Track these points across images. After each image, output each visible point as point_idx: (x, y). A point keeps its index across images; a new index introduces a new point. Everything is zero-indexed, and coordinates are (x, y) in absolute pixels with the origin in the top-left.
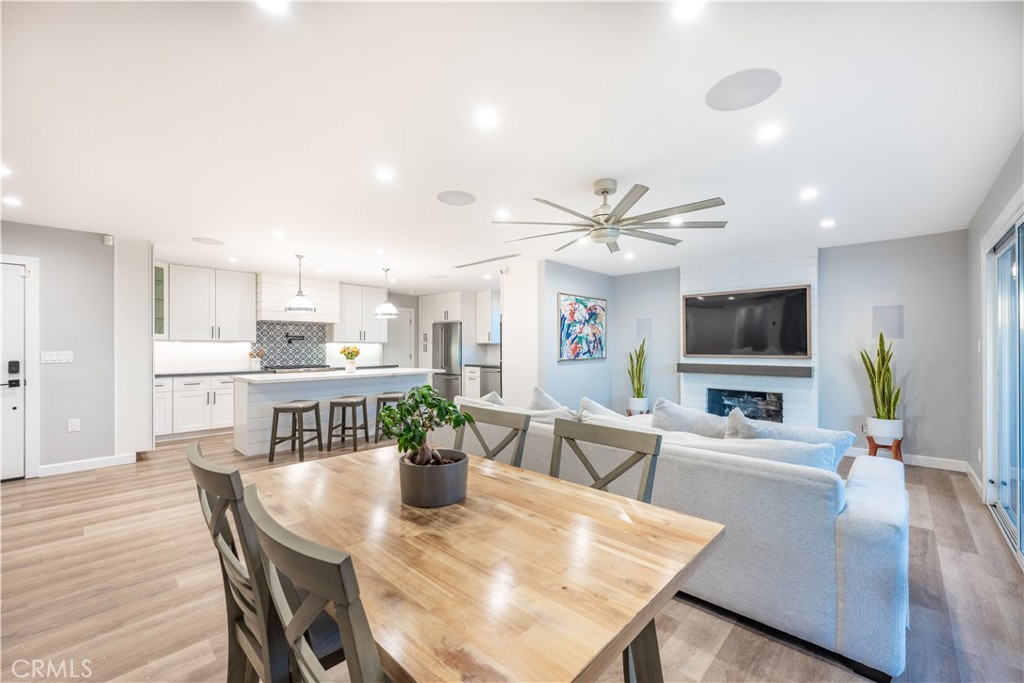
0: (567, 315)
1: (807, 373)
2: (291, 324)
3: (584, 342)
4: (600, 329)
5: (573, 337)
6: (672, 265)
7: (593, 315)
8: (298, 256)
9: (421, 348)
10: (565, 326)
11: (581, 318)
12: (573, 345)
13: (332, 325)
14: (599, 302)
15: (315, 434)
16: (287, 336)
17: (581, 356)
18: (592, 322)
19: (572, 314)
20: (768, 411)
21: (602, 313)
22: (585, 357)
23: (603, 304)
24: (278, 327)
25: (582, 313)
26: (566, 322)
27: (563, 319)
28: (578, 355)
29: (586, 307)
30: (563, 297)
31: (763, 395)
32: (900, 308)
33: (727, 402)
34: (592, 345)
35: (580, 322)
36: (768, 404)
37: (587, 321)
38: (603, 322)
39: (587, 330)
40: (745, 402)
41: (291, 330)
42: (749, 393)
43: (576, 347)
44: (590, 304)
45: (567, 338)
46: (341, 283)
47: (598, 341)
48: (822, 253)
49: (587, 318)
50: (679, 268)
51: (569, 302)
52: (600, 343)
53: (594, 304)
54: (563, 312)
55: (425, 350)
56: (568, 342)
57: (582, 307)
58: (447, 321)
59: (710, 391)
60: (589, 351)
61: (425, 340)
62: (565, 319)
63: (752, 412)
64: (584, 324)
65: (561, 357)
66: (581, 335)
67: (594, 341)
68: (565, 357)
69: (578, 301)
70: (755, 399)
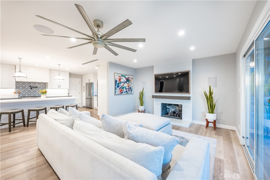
0: (118, 80)
1: (189, 98)
2: (32, 82)
3: (125, 89)
4: (131, 84)
5: (120, 87)
6: (151, 65)
7: (128, 80)
8: (19, 58)
9: (83, 91)
10: (117, 84)
11: (123, 81)
12: (120, 90)
13: (47, 83)
14: (130, 76)
15: (22, 121)
16: (30, 86)
17: (123, 93)
18: (128, 82)
19: (120, 80)
20: (179, 110)
21: (131, 79)
22: (125, 93)
23: (132, 77)
24: (27, 84)
25: (123, 80)
26: (117, 82)
27: (116, 81)
28: (122, 93)
29: (125, 78)
30: (116, 74)
31: (178, 105)
32: (216, 78)
33: (168, 107)
34: (127, 90)
35: (123, 82)
36: (179, 108)
37: (126, 82)
38: (132, 83)
39: (126, 85)
40: (173, 107)
41: (32, 85)
42: (174, 105)
43: (121, 90)
44: (127, 77)
45: (118, 87)
46: (50, 70)
47: (130, 89)
48: (194, 61)
49: (126, 81)
50: (153, 66)
51: (119, 76)
52: (131, 89)
53: (129, 77)
54: (116, 79)
55: (84, 91)
56: (118, 89)
57: (123, 78)
58: (90, 82)
59: (162, 104)
60: (126, 91)
61: (84, 88)
62: (117, 81)
63: (175, 110)
64: (125, 83)
65: (115, 93)
66: (123, 86)
67: (128, 88)
68: (117, 93)
69: (122, 76)
70: (175, 106)
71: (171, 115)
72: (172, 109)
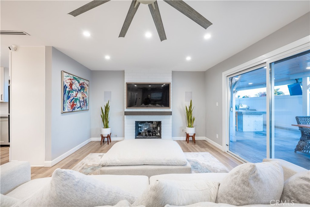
0: (68, 85)
1: (170, 113)
3: (78, 101)
4: (86, 95)
5: (71, 98)
6: (122, 69)
7: (82, 87)
10: (66, 91)
11: (76, 88)
12: (71, 103)
14: (86, 81)
17: (76, 109)
18: (82, 91)
19: (71, 85)
20: (153, 127)
21: (87, 87)
22: (79, 109)
23: (87, 83)
25: (76, 86)
26: (67, 89)
27: (65, 87)
28: (74, 108)
29: (79, 82)
30: (65, 74)
31: (152, 122)
32: (191, 92)
34: (82, 103)
35: (76, 90)
36: (153, 125)
37: (80, 90)
38: (88, 92)
39: (80, 95)
40: (146, 125)
42: (147, 122)
43: (73, 105)
44: (81, 81)
45: (68, 99)
47: (85, 101)
48: (173, 72)
49: (80, 88)
50: (124, 71)
51: (69, 78)
52: (86, 102)
53: (83, 82)
54: (65, 83)
56: (68, 101)
57: (76, 82)
60: (80, 106)
62: (67, 87)
63: (148, 128)
64: (78, 92)
65: (64, 110)
66: (76, 98)
67: (83, 101)
68: (66, 110)
69: (74, 78)
70: (149, 124)
71: (146, 135)
72: (145, 128)
